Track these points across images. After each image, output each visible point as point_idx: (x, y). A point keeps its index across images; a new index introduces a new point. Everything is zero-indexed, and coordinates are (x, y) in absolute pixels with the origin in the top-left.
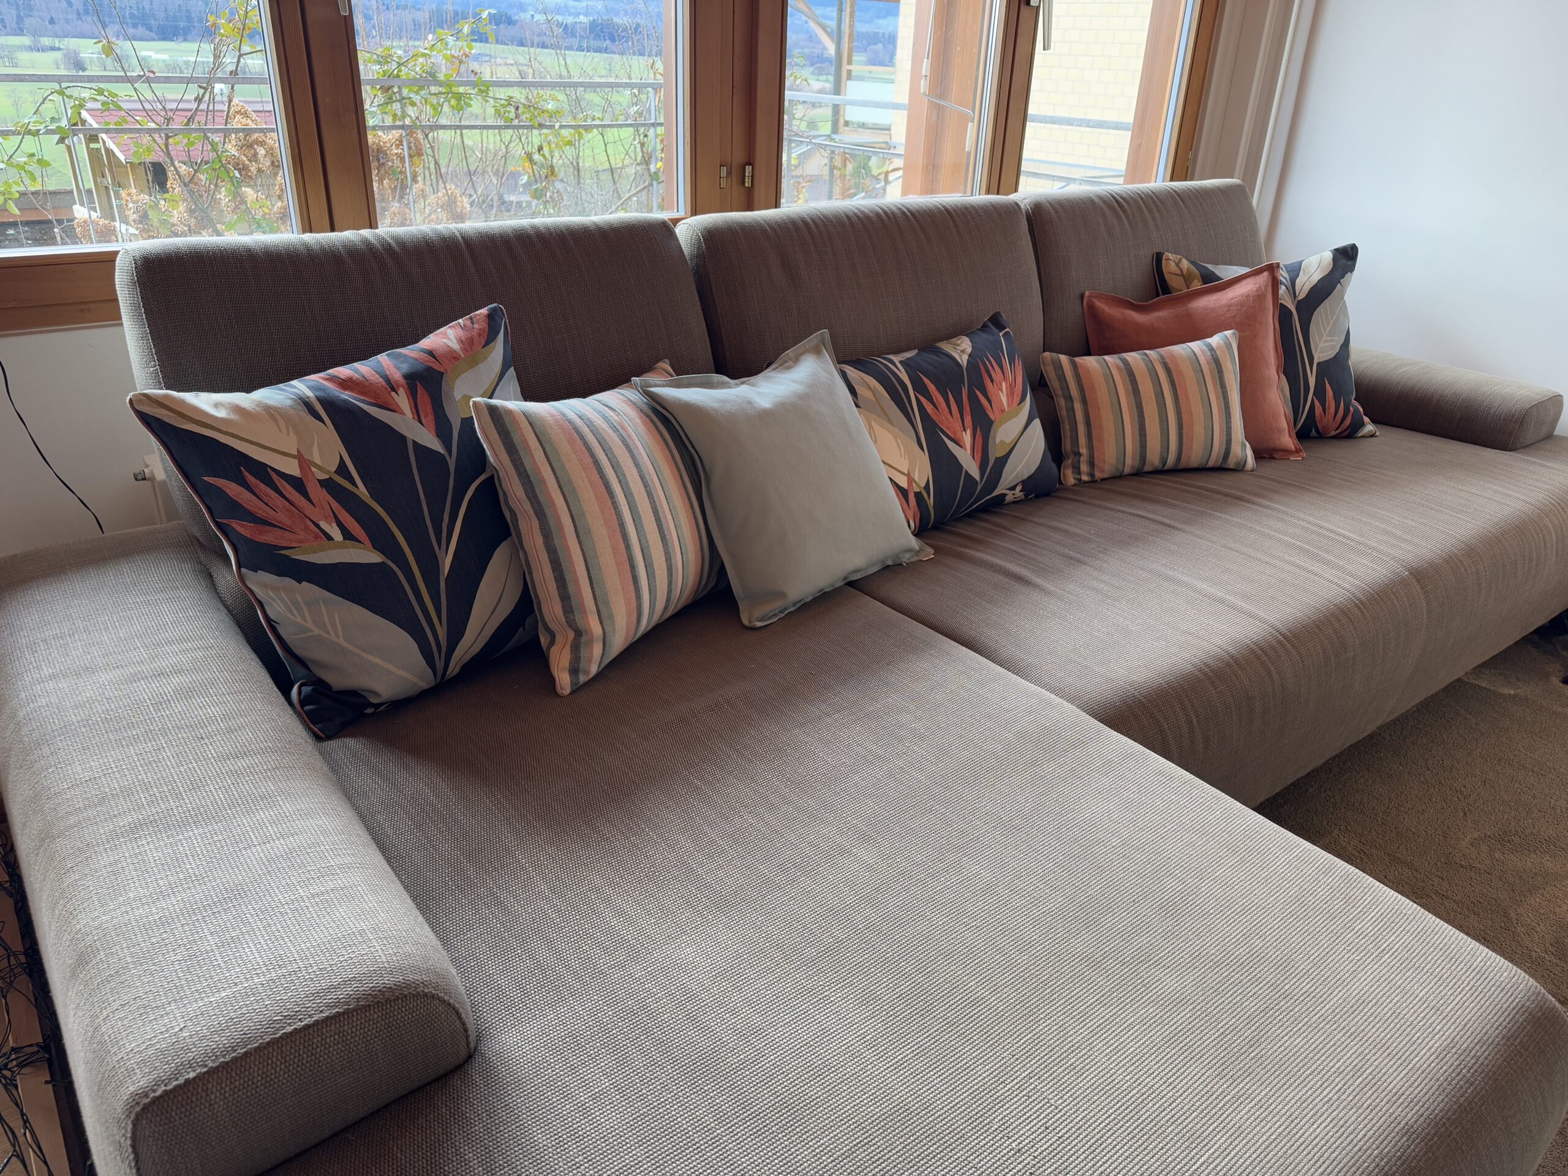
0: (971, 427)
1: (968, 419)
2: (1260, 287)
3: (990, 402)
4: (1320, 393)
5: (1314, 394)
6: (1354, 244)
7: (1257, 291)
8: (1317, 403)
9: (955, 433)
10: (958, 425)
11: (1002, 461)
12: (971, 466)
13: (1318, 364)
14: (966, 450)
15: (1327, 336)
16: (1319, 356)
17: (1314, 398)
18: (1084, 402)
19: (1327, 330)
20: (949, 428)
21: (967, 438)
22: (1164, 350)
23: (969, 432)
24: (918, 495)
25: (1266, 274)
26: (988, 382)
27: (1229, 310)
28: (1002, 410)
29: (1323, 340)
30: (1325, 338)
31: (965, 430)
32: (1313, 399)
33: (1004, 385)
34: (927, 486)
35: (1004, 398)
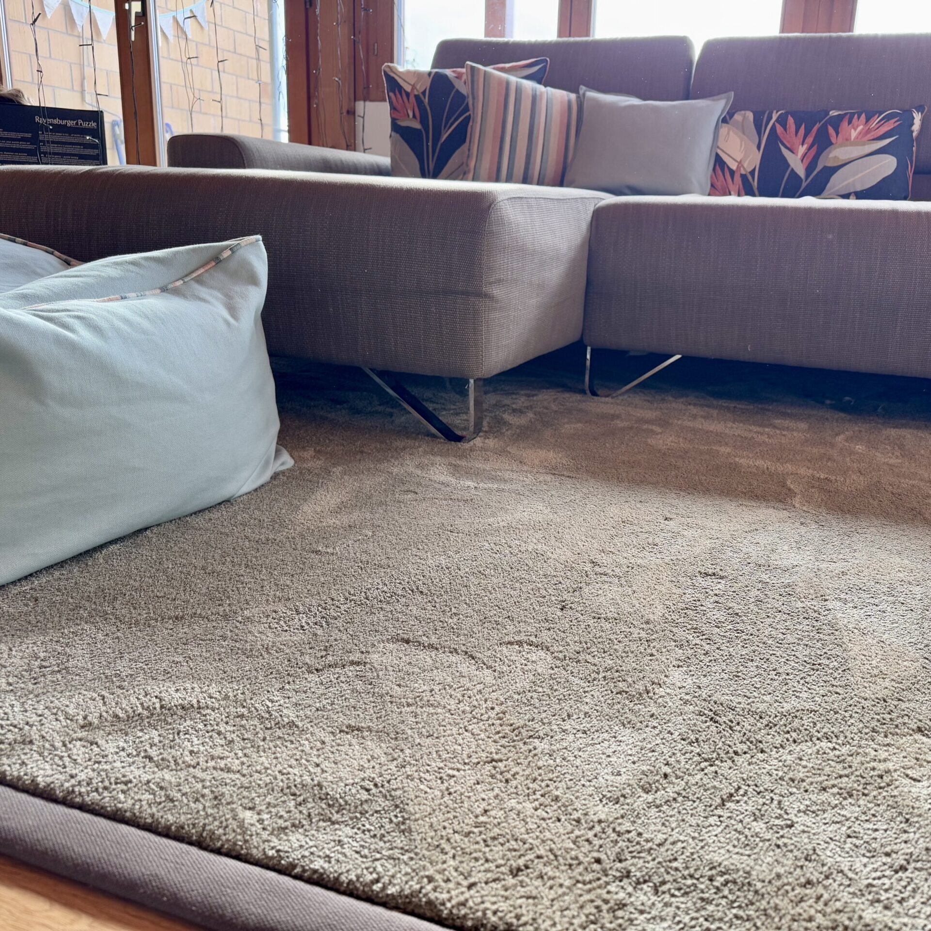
0: (810, 144)
1: (810, 140)
3: (837, 133)
9: (792, 145)
10: (797, 141)
11: (831, 170)
12: (798, 167)
14: (797, 156)
20: (789, 142)
21: (803, 149)
23: (805, 146)
24: (744, 177)
26: (844, 123)
28: (847, 140)
31: (803, 144)
33: (861, 127)
34: (752, 172)
35: (854, 134)
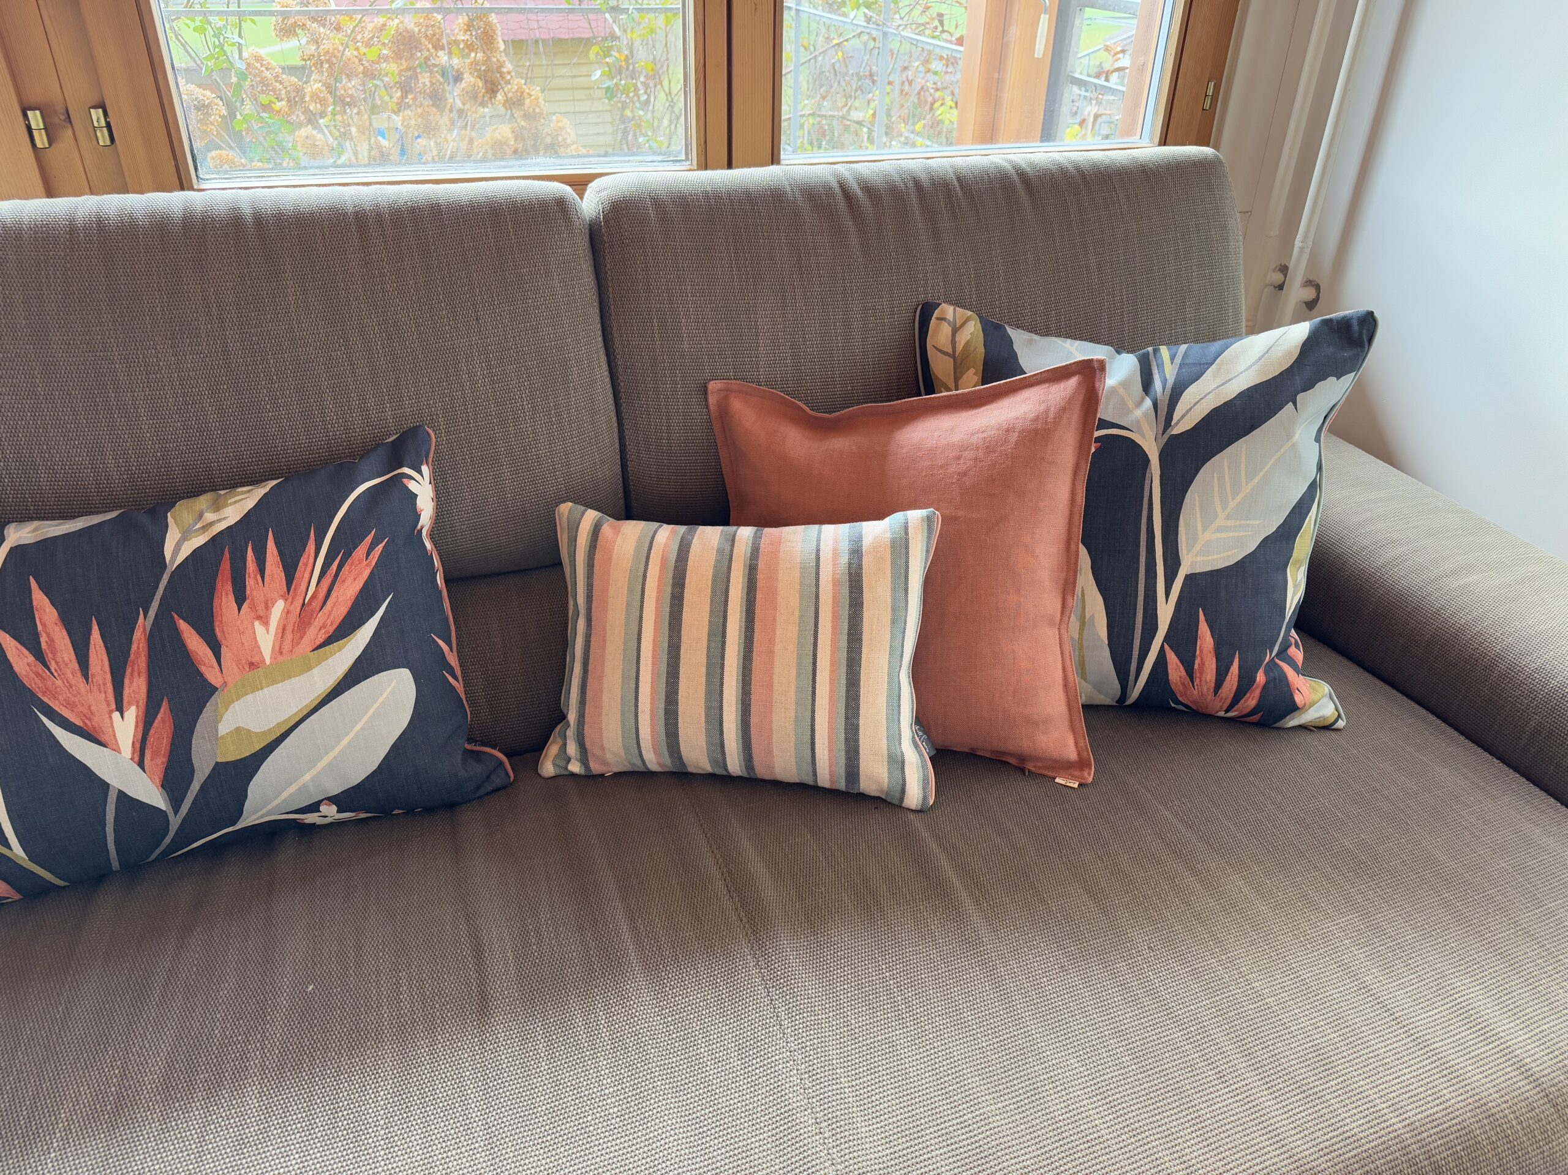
0: (142, 703)
1: (137, 686)
2: (1047, 411)
3: (216, 647)
5: (1167, 639)
6: (1372, 313)
7: (1036, 419)
8: (1171, 657)
9: (88, 716)
10: (101, 699)
13: (1189, 578)
14: (118, 750)
15: (1228, 518)
16: (1192, 561)
17: (1166, 646)
19: (1232, 505)
20: (71, 705)
22: (768, 536)
23: (132, 714)
25: (1073, 382)
26: (225, 601)
27: (959, 458)
28: (252, 665)
29: (1214, 526)
30: (1220, 521)
31: (120, 709)
32: (1162, 652)
33: (278, 609)
35: (266, 639)
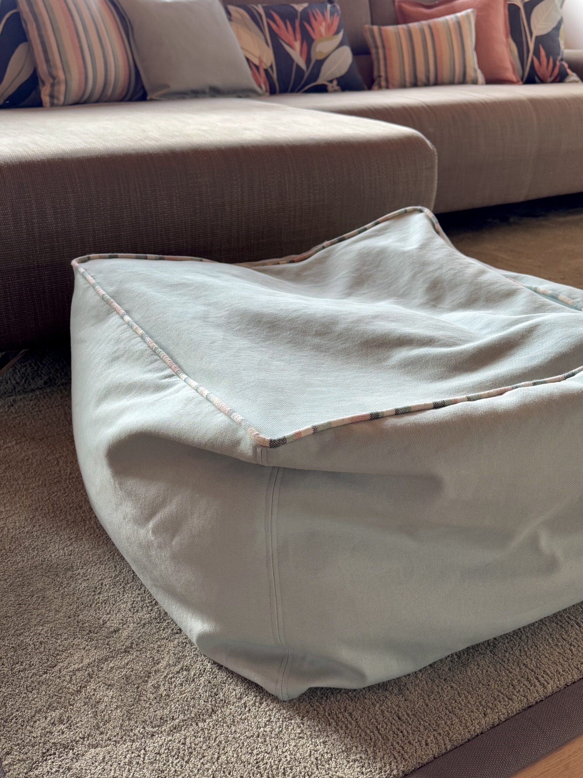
0: (300, 41)
1: (298, 35)
3: (313, 30)
4: (537, 53)
5: (533, 54)
8: (535, 59)
9: (289, 41)
10: (290, 37)
11: (320, 63)
12: (300, 60)
13: (536, 37)
14: (296, 51)
15: (543, 22)
16: (537, 32)
17: (533, 56)
18: (384, 47)
19: (543, 19)
20: (286, 39)
21: (297, 45)
22: (431, 21)
23: (298, 42)
24: (266, 71)
26: (313, 21)
28: (321, 36)
29: (540, 24)
31: (296, 41)
34: (271, 67)
35: (323, 30)
